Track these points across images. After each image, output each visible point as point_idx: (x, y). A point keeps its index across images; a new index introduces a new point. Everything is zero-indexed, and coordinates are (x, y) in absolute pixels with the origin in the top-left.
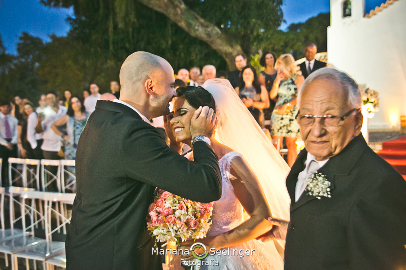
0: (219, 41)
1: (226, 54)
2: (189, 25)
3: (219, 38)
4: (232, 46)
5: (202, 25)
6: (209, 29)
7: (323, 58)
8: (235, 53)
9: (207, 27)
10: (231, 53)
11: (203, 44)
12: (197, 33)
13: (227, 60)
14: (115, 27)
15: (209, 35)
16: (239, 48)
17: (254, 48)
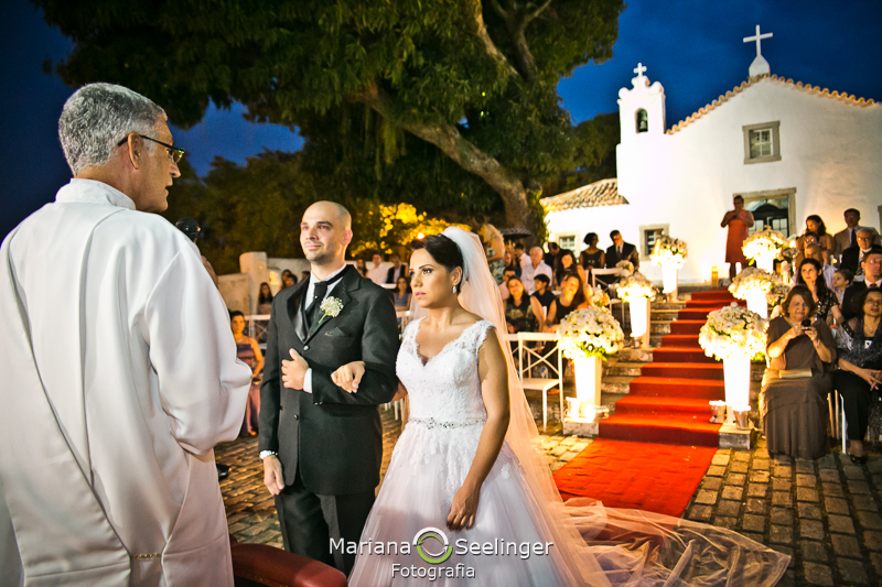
0: (497, 176)
1: (505, 191)
2: (463, 157)
3: (497, 171)
4: (511, 182)
5: (478, 156)
6: (486, 162)
7: (610, 186)
8: (514, 190)
9: (484, 159)
10: (510, 190)
11: (477, 179)
12: (472, 166)
13: (505, 198)
14: (383, 163)
15: (486, 169)
16: (519, 184)
17: (534, 182)
